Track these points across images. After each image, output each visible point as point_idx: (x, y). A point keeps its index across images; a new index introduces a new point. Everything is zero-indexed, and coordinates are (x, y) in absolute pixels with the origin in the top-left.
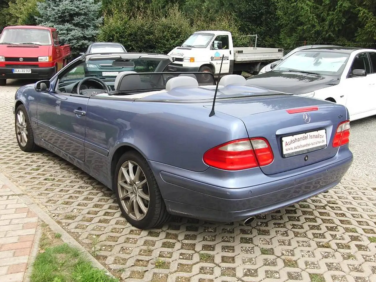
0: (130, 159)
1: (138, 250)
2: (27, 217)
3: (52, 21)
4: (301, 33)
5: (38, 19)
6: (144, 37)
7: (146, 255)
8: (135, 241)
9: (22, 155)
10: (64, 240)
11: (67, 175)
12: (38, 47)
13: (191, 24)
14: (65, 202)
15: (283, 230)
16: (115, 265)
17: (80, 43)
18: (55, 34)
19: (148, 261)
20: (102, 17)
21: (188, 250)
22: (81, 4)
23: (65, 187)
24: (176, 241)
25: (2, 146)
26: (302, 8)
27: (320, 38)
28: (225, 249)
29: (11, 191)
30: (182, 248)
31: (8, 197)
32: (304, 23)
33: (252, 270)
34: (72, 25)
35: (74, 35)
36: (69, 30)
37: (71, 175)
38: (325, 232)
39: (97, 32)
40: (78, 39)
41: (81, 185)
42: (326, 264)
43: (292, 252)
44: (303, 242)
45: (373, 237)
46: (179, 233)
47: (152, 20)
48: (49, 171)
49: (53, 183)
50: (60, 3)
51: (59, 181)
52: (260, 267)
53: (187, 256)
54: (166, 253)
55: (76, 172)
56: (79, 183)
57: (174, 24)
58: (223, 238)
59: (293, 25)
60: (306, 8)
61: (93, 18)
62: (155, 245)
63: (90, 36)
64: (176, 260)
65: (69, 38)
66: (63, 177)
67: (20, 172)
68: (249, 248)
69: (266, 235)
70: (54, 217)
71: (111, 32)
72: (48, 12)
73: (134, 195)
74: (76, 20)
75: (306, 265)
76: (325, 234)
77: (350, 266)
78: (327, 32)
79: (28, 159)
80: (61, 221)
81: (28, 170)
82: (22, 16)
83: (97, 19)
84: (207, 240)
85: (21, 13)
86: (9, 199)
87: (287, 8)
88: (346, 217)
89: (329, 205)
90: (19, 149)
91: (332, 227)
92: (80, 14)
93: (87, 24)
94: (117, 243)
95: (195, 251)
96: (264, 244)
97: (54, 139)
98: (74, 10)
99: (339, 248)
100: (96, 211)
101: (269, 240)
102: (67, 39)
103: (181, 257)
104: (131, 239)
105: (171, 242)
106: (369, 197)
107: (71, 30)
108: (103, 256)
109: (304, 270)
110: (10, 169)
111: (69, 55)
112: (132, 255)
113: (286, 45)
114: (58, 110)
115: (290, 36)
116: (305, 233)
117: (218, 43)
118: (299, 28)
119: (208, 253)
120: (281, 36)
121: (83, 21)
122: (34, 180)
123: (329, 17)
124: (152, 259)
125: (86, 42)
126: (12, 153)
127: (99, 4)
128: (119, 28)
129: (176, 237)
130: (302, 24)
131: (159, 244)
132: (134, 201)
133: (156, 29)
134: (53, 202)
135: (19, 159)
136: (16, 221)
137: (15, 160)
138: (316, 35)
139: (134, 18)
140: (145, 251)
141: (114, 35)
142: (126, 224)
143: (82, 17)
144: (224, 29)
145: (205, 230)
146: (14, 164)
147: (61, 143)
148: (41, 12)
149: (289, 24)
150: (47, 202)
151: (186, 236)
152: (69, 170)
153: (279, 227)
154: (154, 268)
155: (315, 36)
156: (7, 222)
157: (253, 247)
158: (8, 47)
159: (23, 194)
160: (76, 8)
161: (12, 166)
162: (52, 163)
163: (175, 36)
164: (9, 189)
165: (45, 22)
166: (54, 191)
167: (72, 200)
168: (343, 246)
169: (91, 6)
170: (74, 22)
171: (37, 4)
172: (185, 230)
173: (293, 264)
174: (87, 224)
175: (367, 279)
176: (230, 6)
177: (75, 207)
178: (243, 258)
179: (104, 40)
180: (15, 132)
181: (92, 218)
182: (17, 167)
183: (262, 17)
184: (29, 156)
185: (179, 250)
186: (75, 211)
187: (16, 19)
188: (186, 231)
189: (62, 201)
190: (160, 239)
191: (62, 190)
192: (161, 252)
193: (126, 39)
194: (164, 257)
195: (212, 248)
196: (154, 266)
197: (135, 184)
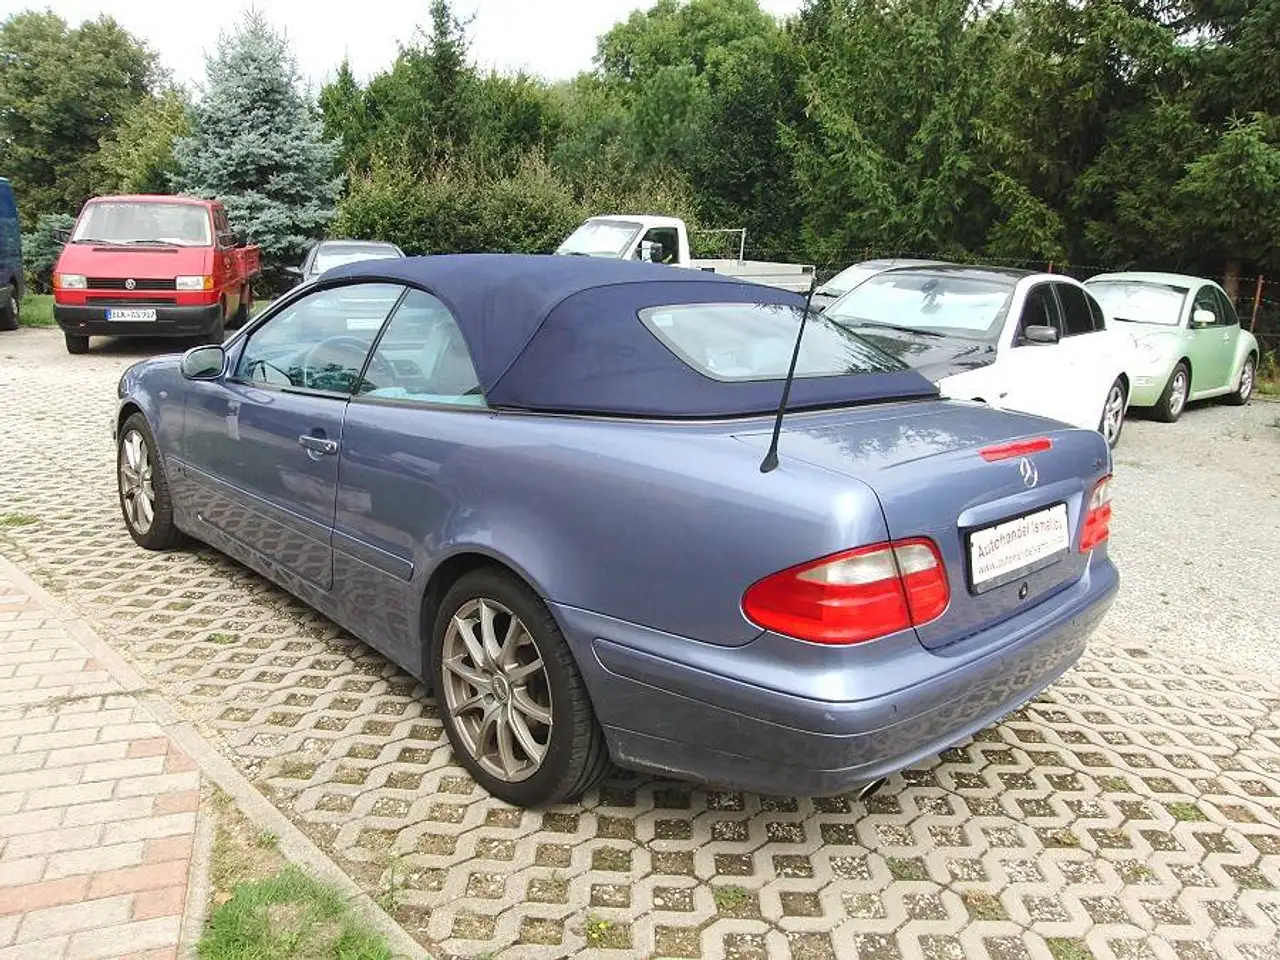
0: (486, 594)
1: (522, 881)
2: (166, 770)
3: (211, 186)
4: (854, 227)
5: (174, 179)
6: (454, 228)
7: (550, 902)
8: (507, 848)
9: (138, 561)
10: (288, 855)
11: (272, 623)
12: (176, 251)
13: (578, 197)
14: (275, 715)
15: (934, 793)
16: (459, 942)
17: (284, 243)
18: (220, 220)
19: (560, 923)
20: (343, 177)
21: (675, 874)
22: (289, 142)
23: (271, 664)
24: (634, 845)
25: (80, 530)
26: (858, 166)
27: (901, 242)
28: (783, 867)
29: (111, 678)
30: (655, 870)
31: (103, 702)
32: (862, 205)
33: (881, 936)
34: (264, 196)
35: (270, 222)
36: (254, 208)
37: (284, 622)
38: (1050, 796)
39: (330, 214)
40: (279, 232)
41: (318, 657)
42: (1082, 901)
43: (977, 868)
44: (999, 830)
45: (1179, 804)
46: (637, 817)
47: (477, 185)
48: (219, 611)
49: (235, 651)
50: (235, 140)
51: (251, 642)
52: (901, 927)
53: (677, 896)
54: (611, 888)
55: (300, 615)
56: (312, 651)
57: (533, 197)
58: (769, 831)
59: (833, 206)
60: (868, 166)
61: (320, 180)
62: (573, 862)
63: (310, 225)
64: (646, 914)
65: (254, 228)
66: (263, 629)
67: (134, 615)
68: (853, 859)
69: (891, 812)
70: (248, 767)
71: (368, 213)
72: (203, 161)
73: (496, 704)
74: (275, 182)
75: (1030, 910)
76: (1051, 800)
77: (1147, 904)
78: (919, 227)
79: (157, 573)
80: (269, 782)
81: (157, 609)
82: (131, 172)
83: (329, 180)
84: (724, 839)
85: (130, 166)
86: (107, 706)
87: (820, 165)
88: (1089, 742)
89: (1033, 705)
90: (128, 539)
91: (1062, 778)
92: (287, 168)
93: (303, 193)
94: (455, 859)
95: (696, 878)
96: (891, 843)
97: (227, 513)
98: (270, 158)
99: (1101, 845)
100: (373, 746)
101: (902, 830)
102: (250, 231)
103: (659, 901)
104: (496, 843)
105: (617, 848)
106: (1127, 676)
107: (261, 208)
108: (417, 909)
109: (1028, 929)
110: (105, 606)
111: (256, 273)
112: (506, 901)
113: (815, 258)
114: (232, 426)
115: (827, 235)
116: (996, 800)
117: (652, 248)
118: (850, 214)
119: (738, 884)
120: (805, 234)
121: (292, 185)
122: (178, 642)
123: (925, 192)
124: (572, 914)
125: (300, 239)
126: (109, 554)
127: (334, 142)
128: (389, 204)
129: (628, 830)
130: (857, 205)
131: (582, 858)
132: (499, 721)
133: (485, 209)
134: (239, 715)
135: (130, 574)
136: (133, 787)
137: (119, 575)
138: (892, 235)
139: (429, 179)
140: (545, 885)
141: (375, 222)
142: (472, 789)
143: (291, 175)
144: (661, 212)
145: (710, 802)
146: (115, 590)
147: (250, 524)
148: (184, 162)
149: (822, 204)
150: (222, 717)
151: (658, 824)
152: (277, 606)
153: (919, 784)
154: (584, 948)
155: (889, 235)
156: (105, 790)
157: (865, 856)
158: (95, 250)
159: (149, 691)
160: (274, 153)
161: (109, 594)
162: (226, 583)
163: (535, 227)
164: (106, 674)
165: (193, 188)
166: (239, 679)
167: (297, 710)
168: (1109, 838)
169: (315, 148)
170: (268, 186)
171: (174, 141)
172: (653, 805)
173: (993, 910)
174: (352, 791)
175: (1207, 948)
176: (671, 156)
177: (307, 734)
178: (845, 896)
179: (350, 235)
180: (117, 488)
181: (365, 770)
182: (126, 599)
183: (752, 187)
184: (160, 563)
185: (647, 876)
186: (310, 745)
187: (114, 179)
188: (656, 807)
189: (268, 714)
190: (583, 839)
191: (263, 674)
192: (593, 887)
193: (407, 233)
194: (608, 905)
195: (745, 863)
196: (582, 941)
197: (502, 670)
